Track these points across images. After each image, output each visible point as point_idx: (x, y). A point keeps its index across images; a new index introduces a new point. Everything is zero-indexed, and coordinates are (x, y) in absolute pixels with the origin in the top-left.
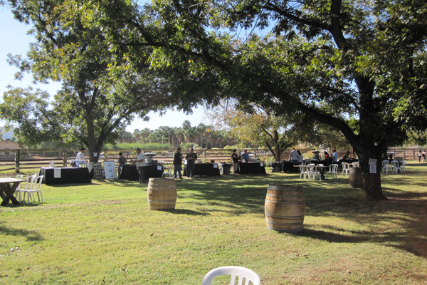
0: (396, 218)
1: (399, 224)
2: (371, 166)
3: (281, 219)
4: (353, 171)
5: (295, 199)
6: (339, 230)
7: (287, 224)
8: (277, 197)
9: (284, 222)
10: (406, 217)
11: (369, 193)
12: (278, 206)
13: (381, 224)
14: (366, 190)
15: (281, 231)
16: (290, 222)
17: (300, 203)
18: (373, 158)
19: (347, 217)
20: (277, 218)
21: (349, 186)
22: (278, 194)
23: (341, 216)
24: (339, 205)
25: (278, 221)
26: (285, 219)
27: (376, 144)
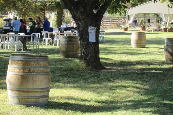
0: (129, 87)
1: (134, 92)
2: (90, 35)
3: (29, 92)
4: (64, 40)
5: (42, 69)
6: (83, 100)
7: (34, 97)
8: (24, 69)
9: (31, 95)
10: (137, 85)
11: (88, 63)
12: (24, 78)
13: (118, 93)
14: (86, 59)
15: (28, 105)
16: (38, 94)
17: (47, 74)
18: (93, 26)
19: (81, 88)
20: (23, 91)
21: (59, 56)
22: (24, 65)
23: (74, 87)
24: (63, 76)
25: (25, 94)
26: (32, 92)
27: (95, 12)
